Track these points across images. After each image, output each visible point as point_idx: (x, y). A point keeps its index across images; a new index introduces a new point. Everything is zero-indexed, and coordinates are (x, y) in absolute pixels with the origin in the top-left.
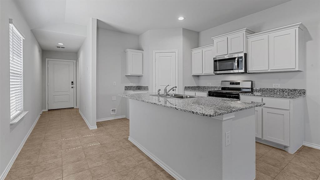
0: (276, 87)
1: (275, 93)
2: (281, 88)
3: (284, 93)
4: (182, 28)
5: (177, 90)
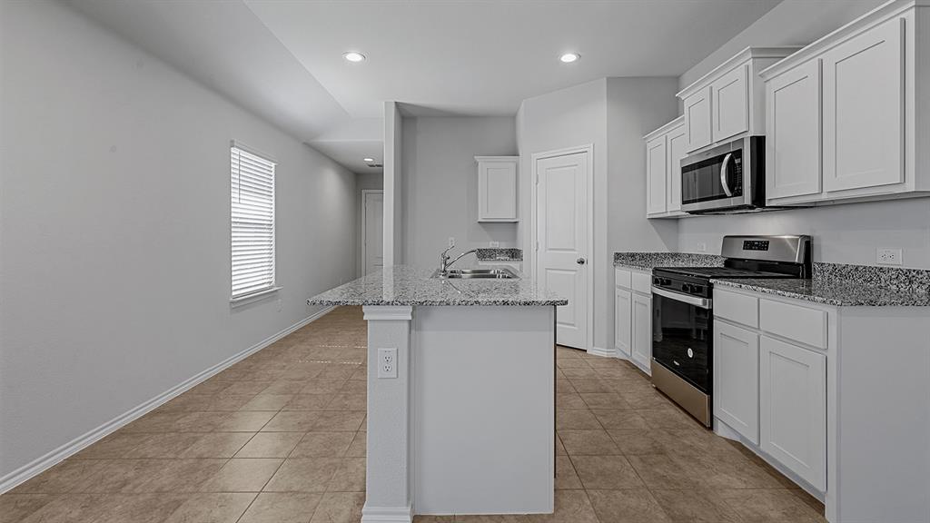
0: (885, 263)
1: (881, 287)
2: (905, 267)
3: (915, 286)
4: (605, 79)
5: (591, 262)
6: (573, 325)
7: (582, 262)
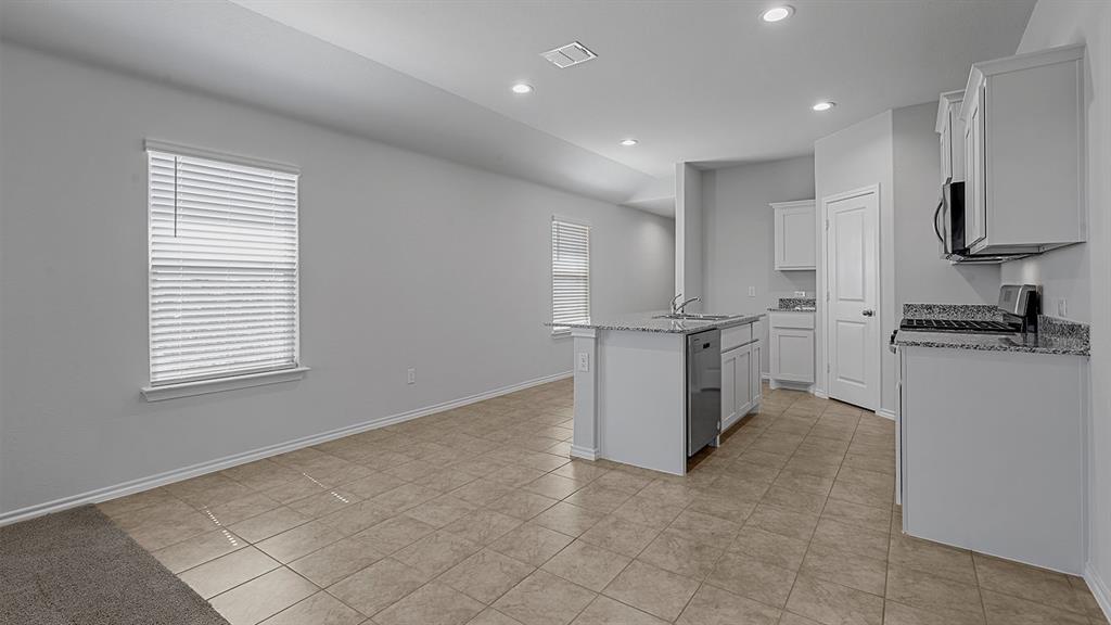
4: (890, 111)
5: (878, 313)
6: (862, 383)
7: (870, 314)
